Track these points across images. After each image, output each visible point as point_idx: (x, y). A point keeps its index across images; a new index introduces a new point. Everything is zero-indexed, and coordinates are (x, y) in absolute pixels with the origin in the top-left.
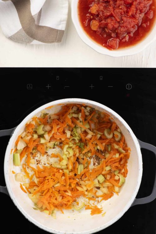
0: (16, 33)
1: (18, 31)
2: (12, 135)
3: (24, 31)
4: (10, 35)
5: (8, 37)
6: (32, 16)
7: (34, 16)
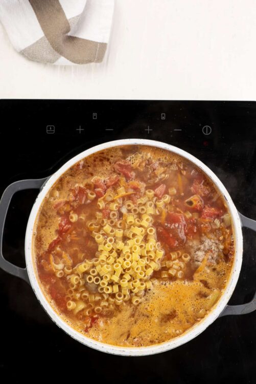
0: (33, 45)
1: (37, 41)
2: (43, 188)
3: (48, 39)
4: (23, 48)
5: (19, 51)
6: (67, 20)
7: (70, 19)
